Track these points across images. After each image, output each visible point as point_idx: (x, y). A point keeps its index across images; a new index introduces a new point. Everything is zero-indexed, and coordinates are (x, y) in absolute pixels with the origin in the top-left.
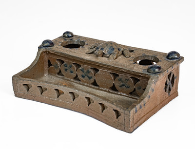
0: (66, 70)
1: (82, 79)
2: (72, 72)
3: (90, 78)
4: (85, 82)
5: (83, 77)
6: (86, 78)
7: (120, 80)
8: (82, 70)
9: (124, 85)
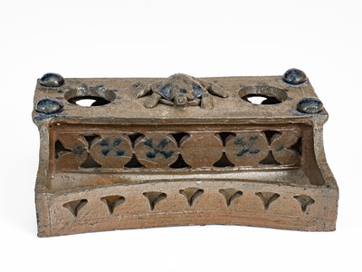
0: (105, 153)
1: (149, 161)
2: (120, 154)
3: (167, 155)
4: (157, 166)
5: (151, 156)
6: (159, 157)
7: (239, 142)
8: (149, 144)
9: (247, 150)
